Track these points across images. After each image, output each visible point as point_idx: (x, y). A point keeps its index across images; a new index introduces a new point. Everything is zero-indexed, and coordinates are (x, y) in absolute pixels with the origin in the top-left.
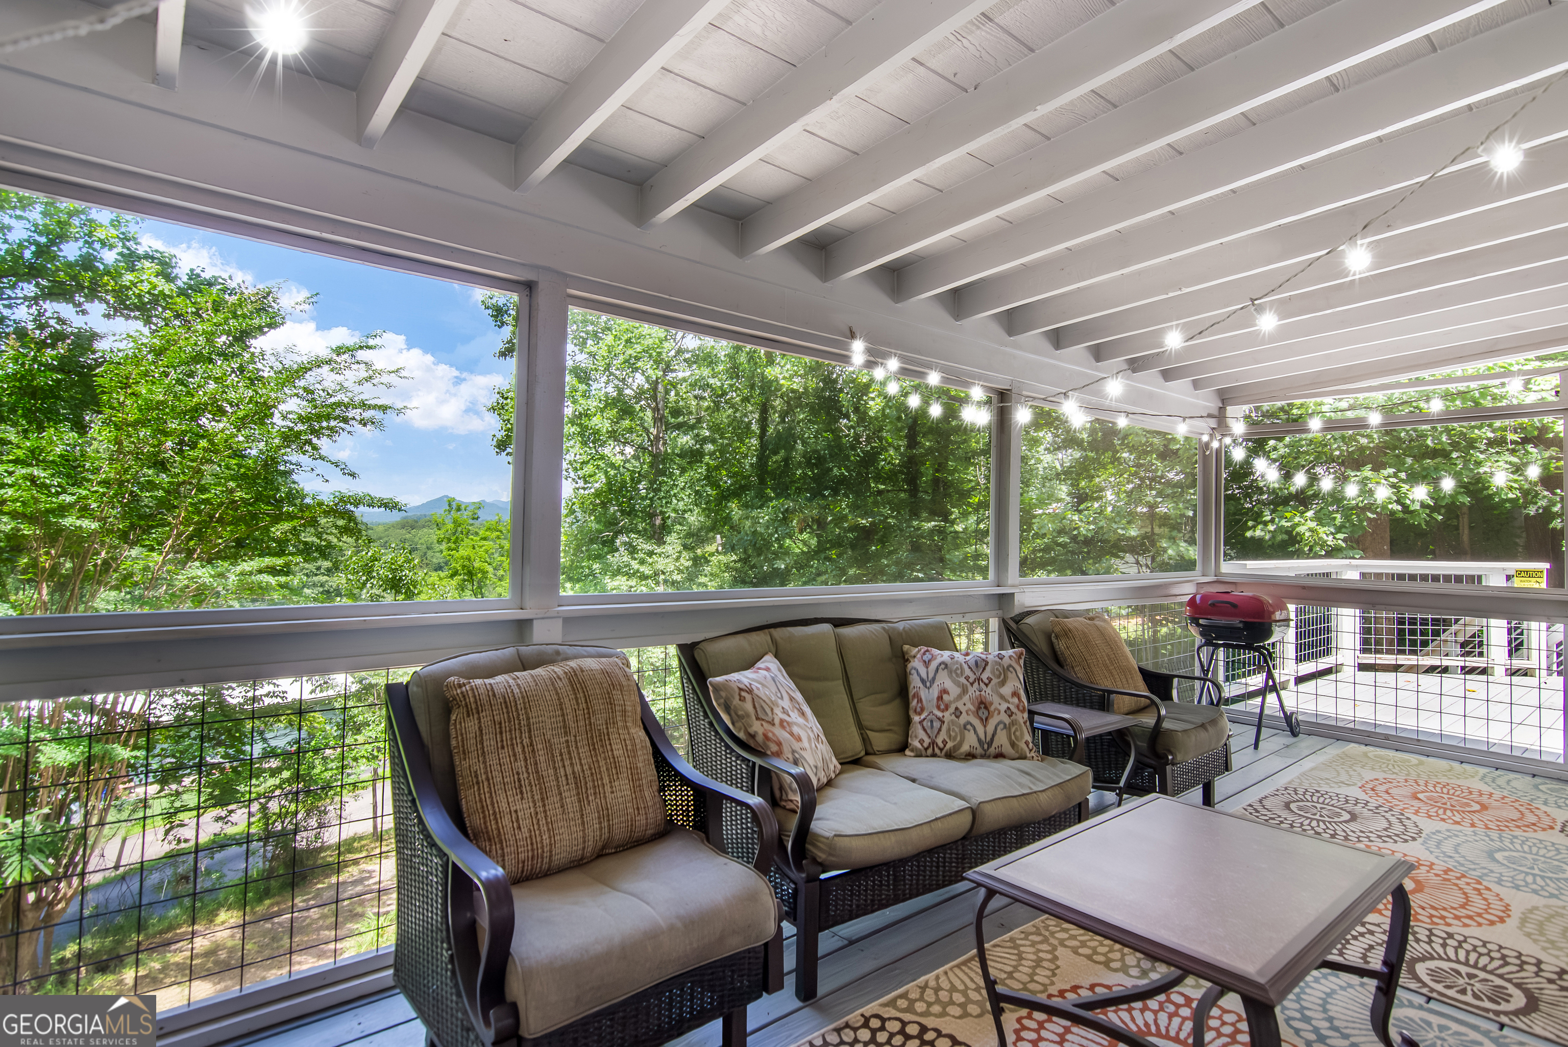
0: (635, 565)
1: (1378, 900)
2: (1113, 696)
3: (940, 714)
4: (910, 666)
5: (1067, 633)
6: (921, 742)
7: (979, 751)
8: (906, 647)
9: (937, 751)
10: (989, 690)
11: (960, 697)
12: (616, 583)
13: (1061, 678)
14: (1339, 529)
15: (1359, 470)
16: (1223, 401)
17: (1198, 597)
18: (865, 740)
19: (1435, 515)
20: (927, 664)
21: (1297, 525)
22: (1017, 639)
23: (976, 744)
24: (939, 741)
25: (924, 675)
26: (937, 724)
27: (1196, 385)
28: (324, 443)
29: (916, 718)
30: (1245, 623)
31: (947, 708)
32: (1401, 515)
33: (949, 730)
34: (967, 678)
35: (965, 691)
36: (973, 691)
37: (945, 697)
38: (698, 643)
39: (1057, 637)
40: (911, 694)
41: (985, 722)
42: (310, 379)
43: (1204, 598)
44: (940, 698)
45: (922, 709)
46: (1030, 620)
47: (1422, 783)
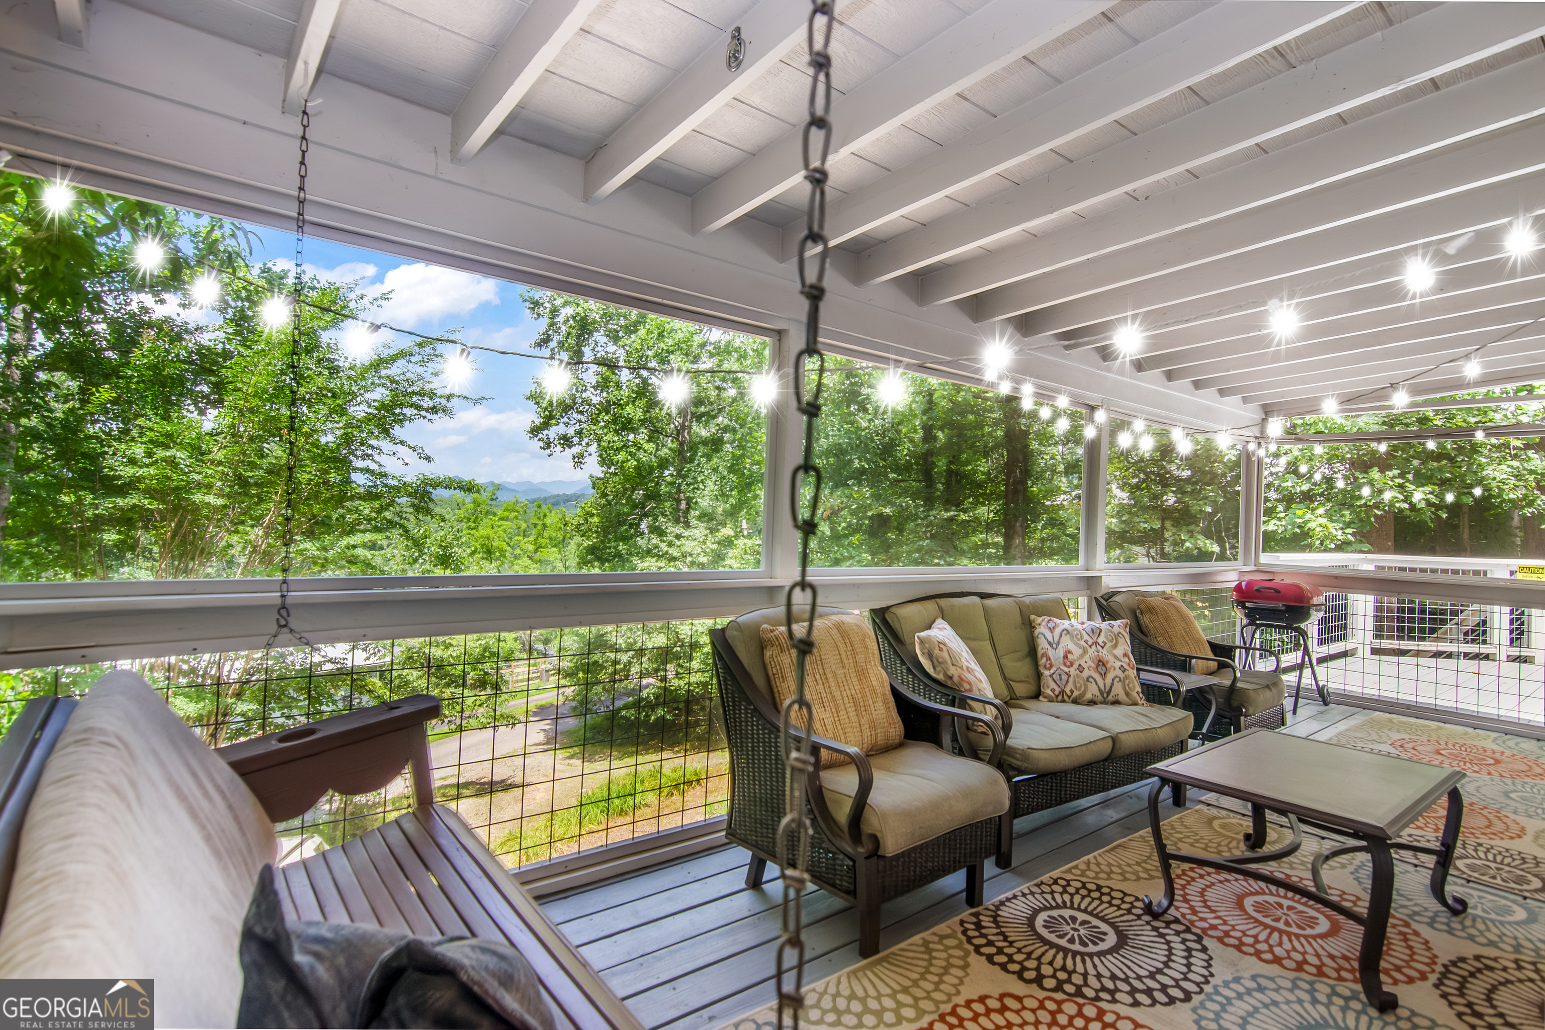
0: (664, 547)
1: (1439, 798)
2: (1193, 661)
3: (1066, 670)
4: (1037, 632)
5: (1151, 610)
6: (1053, 690)
7: (1100, 698)
8: (1032, 617)
9: (1066, 698)
10: (1105, 651)
11: (1082, 656)
12: (646, 564)
13: (1148, 646)
14: (1348, 525)
15: (1366, 473)
16: (1266, 413)
17: (1244, 584)
18: (1010, 688)
19: (1440, 513)
20: (1052, 630)
21: (1309, 521)
22: (1107, 613)
23: (1097, 693)
24: (1067, 690)
25: (1051, 640)
26: (1064, 677)
27: (1245, 400)
28: (397, 431)
29: (1047, 673)
30: (1287, 606)
31: (1072, 664)
32: (1408, 513)
33: (1075, 682)
34: (1086, 642)
35: (1085, 651)
36: (1091, 651)
37: (1069, 656)
38: (888, 608)
39: (1142, 613)
40: (1039, 655)
41: (1104, 676)
42: (395, 370)
43: (1249, 584)
44: (1065, 657)
45: (1051, 666)
46: (1117, 598)
47: (1442, 743)
